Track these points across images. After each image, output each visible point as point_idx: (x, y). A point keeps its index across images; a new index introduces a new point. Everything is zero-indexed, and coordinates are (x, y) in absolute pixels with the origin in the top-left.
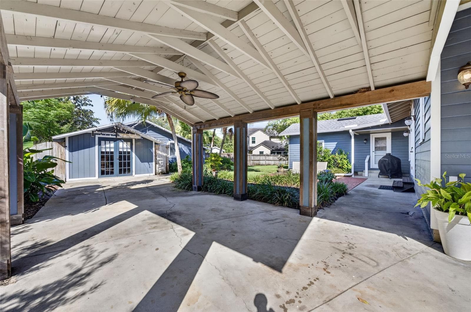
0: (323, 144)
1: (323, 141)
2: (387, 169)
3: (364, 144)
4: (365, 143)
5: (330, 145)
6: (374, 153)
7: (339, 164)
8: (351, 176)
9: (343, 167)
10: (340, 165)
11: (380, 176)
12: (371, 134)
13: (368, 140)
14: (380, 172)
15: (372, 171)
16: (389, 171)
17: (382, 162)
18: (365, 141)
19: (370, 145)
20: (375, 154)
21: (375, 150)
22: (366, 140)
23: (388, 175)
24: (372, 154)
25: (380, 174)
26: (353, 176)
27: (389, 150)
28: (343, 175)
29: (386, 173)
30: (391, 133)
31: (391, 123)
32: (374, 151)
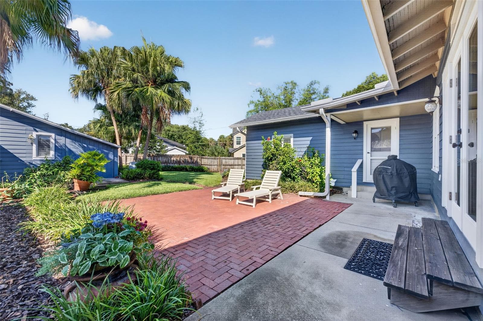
0: (292, 139)
1: (292, 135)
2: (390, 186)
3: (353, 140)
4: (355, 138)
5: (301, 143)
6: (370, 154)
7: (308, 174)
8: (325, 197)
9: (314, 179)
10: (309, 177)
11: (376, 199)
12: (364, 122)
13: (359, 132)
14: (376, 192)
15: (365, 188)
16: (393, 192)
17: (381, 171)
18: (354, 135)
19: (363, 142)
20: (371, 156)
21: (371, 151)
22: (356, 132)
23: (391, 198)
24: (367, 157)
25: (375, 196)
26: (328, 198)
27: (395, 151)
28: (311, 194)
29: (387, 195)
30: (399, 119)
31: (398, 92)
32: (369, 151)
